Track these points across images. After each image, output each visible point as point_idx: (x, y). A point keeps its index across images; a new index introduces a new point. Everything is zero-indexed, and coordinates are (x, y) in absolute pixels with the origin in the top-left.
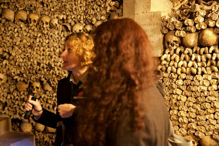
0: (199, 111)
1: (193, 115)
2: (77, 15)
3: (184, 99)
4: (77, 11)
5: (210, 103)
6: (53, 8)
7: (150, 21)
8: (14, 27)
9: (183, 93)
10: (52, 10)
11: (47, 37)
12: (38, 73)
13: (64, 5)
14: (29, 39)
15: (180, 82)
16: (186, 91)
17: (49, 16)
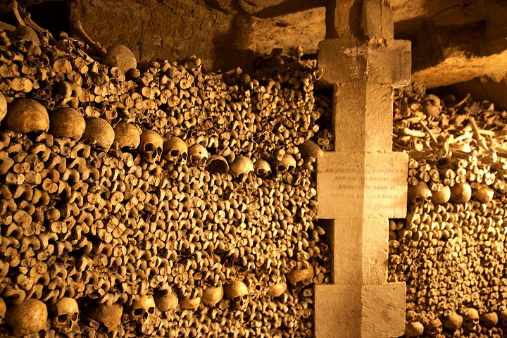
0: (450, 285)
1: (444, 292)
2: (241, 140)
3: (435, 272)
4: (241, 132)
5: (460, 272)
6: (190, 121)
7: (390, 165)
8: (112, 166)
9: (435, 265)
10: (189, 125)
11: (181, 188)
12: (159, 274)
13: (214, 117)
14: (142, 197)
15: (432, 251)
16: (438, 262)
17: (185, 138)
